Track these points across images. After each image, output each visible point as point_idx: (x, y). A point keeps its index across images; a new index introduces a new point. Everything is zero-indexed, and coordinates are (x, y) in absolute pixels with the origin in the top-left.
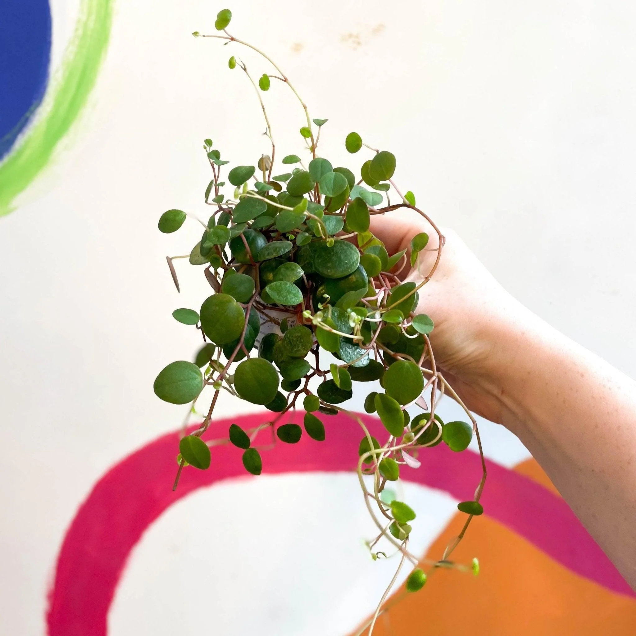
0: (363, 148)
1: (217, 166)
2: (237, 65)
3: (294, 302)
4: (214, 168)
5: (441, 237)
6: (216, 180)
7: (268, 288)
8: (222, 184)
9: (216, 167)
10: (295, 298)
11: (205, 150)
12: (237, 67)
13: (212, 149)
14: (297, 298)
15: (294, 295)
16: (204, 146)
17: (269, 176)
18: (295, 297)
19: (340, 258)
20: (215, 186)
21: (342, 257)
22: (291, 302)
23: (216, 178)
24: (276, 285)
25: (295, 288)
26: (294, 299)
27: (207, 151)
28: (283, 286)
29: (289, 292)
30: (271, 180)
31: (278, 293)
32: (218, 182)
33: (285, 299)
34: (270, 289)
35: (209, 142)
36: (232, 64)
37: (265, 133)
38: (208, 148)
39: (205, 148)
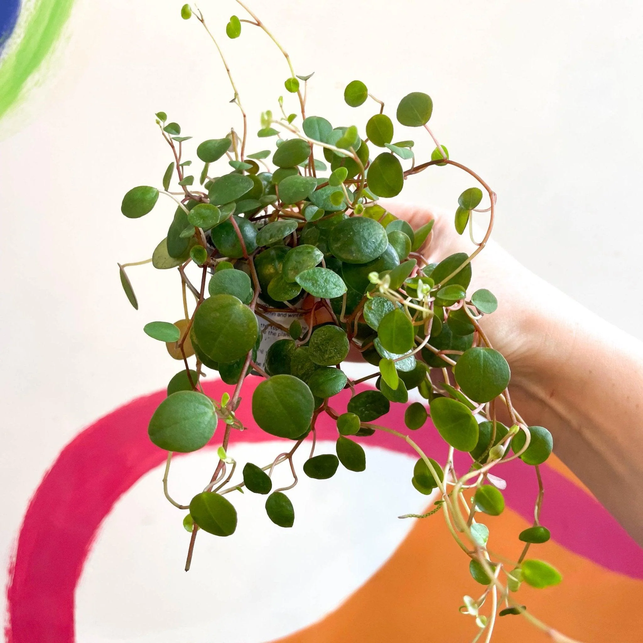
0: (369, 100)
1: (178, 143)
2: (192, 15)
3: (337, 294)
4: (173, 147)
5: (491, 194)
6: (178, 160)
7: (299, 278)
8: (188, 163)
9: (176, 144)
10: (337, 288)
11: (158, 125)
12: (193, 18)
13: (167, 123)
14: (338, 288)
15: (334, 284)
16: (156, 120)
17: (242, 155)
18: (336, 286)
19: (363, 236)
20: (178, 168)
21: (366, 235)
22: (333, 293)
23: (178, 158)
24: (308, 273)
25: (333, 275)
26: (336, 290)
27: (161, 127)
28: (318, 274)
29: (326, 281)
30: (245, 158)
31: (313, 285)
32: (181, 162)
33: (324, 290)
34: (301, 278)
35: (162, 116)
36: (185, 13)
37: (233, 101)
38: (162, 123)
39: (158, 123)
